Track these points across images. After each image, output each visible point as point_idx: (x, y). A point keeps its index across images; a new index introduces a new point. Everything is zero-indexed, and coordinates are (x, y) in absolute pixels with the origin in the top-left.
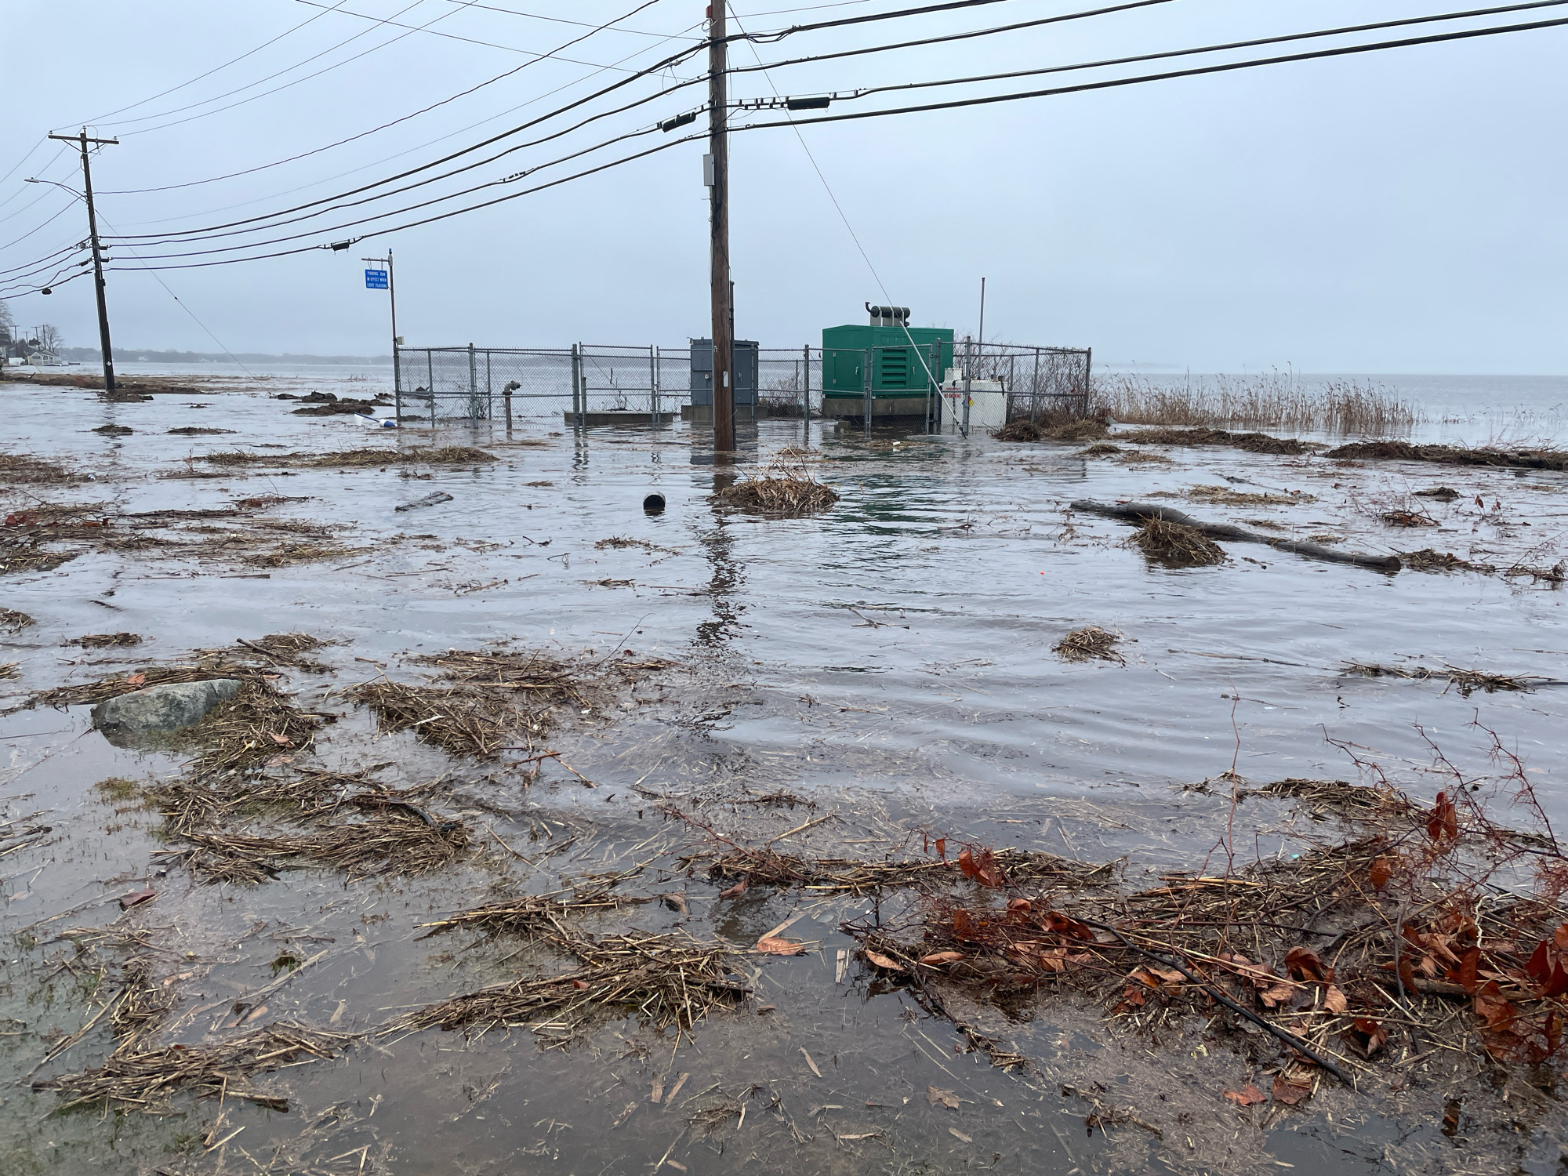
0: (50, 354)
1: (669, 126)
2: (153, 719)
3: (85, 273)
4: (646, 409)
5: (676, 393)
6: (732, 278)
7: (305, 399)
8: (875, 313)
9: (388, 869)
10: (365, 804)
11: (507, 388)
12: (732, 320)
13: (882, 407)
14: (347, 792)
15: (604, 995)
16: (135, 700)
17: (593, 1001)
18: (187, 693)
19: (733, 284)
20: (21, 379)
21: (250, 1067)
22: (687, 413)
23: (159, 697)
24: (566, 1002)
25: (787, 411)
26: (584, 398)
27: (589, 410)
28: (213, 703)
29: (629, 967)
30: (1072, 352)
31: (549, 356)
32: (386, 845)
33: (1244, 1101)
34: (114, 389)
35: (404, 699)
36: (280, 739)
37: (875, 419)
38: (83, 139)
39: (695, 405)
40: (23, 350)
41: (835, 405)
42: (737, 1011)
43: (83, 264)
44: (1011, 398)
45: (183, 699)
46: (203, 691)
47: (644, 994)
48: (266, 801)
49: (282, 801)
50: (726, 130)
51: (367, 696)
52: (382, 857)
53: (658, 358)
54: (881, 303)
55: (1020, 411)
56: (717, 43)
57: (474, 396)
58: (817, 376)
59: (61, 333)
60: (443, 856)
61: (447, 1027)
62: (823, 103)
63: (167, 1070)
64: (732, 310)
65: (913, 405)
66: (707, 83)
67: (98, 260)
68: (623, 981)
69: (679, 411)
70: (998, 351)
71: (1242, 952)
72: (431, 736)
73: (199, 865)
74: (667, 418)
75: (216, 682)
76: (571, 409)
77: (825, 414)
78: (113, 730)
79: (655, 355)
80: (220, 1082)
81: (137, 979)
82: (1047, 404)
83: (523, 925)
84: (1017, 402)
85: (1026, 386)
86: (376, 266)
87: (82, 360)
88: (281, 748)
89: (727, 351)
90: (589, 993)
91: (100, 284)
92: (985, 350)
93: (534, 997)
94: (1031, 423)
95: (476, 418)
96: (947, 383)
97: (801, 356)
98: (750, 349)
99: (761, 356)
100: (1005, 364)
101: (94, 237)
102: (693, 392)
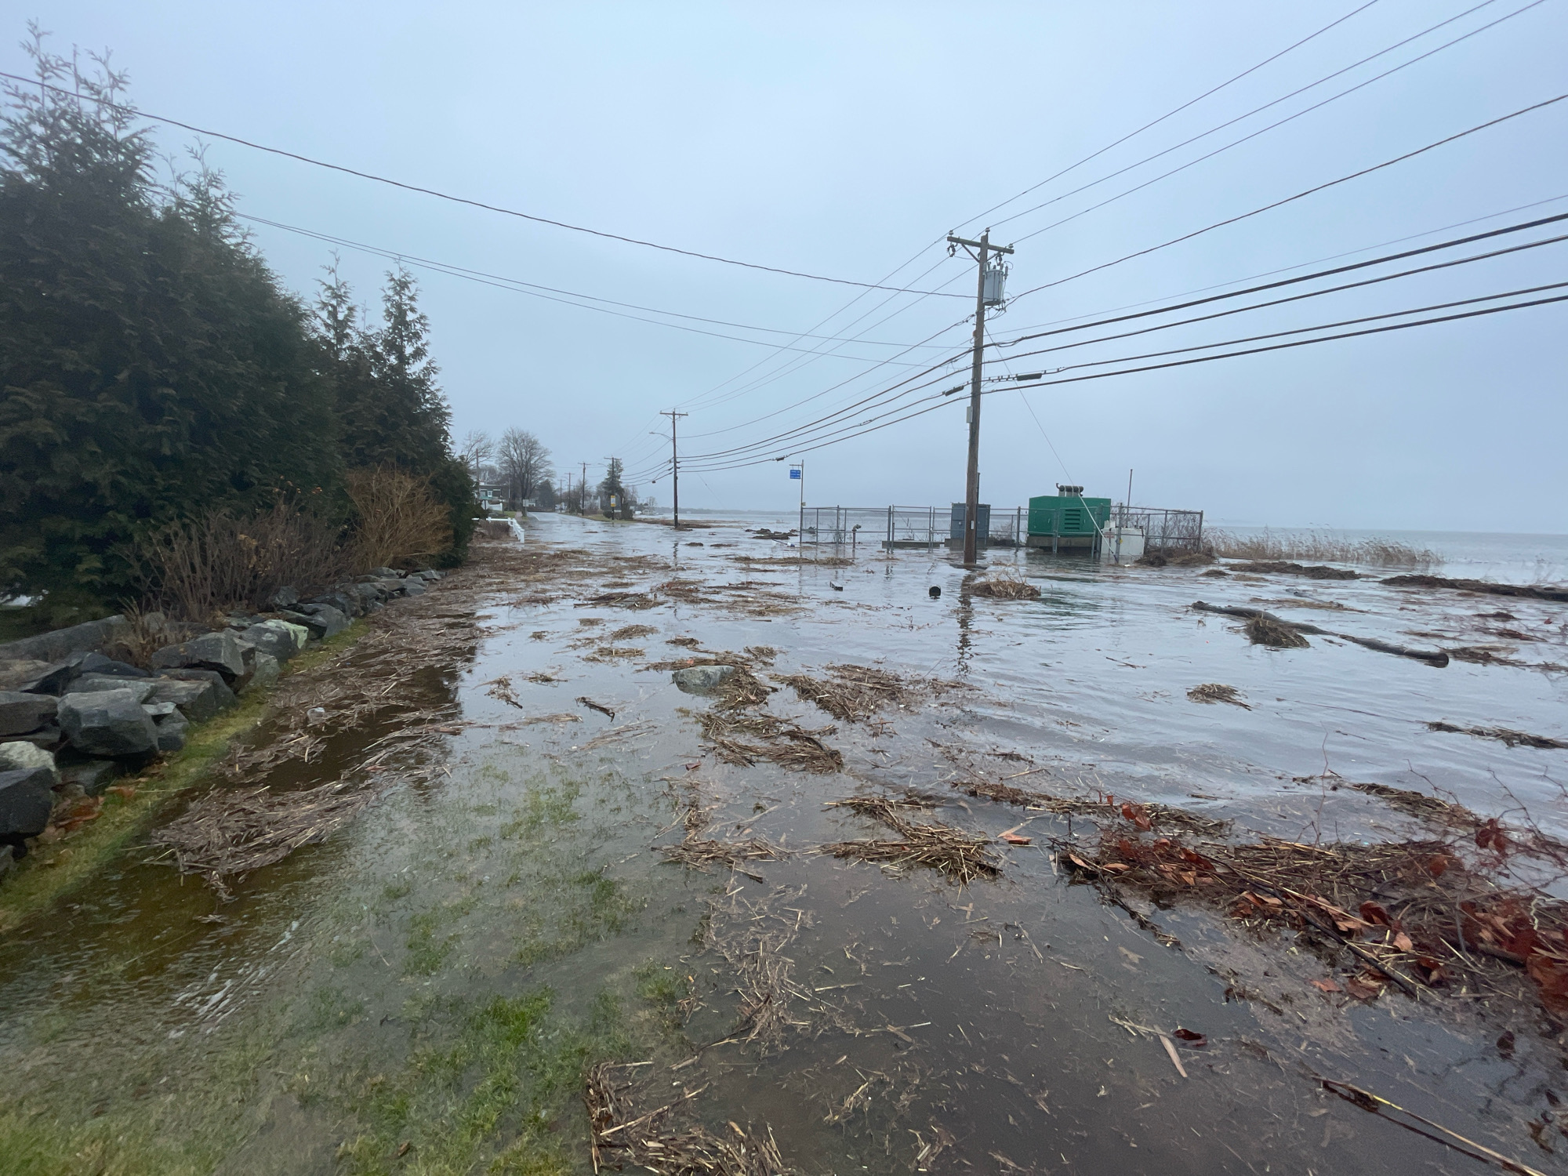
0: (652, 510)
1: (949, 393)
2: (698, 682)
3: (670, 474)
4: (925, 539)
5: (942, 532)
6: (979, 471)
7: (758, 532)
8: (1062, 489)
9: (804, 770)
10: (793, 735)
11: (855, 528)
12: (978, 492)
13: (1064, 542)
14: (784, 728)
15: (918, 857)
16: (691, 672)
17: (913, 859)
18: (712, 671)
19: (979, 474)
20: (640, 521)
21: (745, 858)
22: (947, 543)
23: (700, 672)
24: (898, 856)
25: (1005, 543)
26: (893, 534)
27: (896, 539)
28: (724, 677)
29: (932, 844)
30: (1189, 513)
31: (875, 512)
32: (803, 757)
33: (1325, 989)
34: (678, 525)
35: (810, 685)
36: (753, 698)
37: (1059, 549)
38: (674, 414)
39: (952, 538)
40: (641, 508)
41: (1035, 541)
42: (994, 880)
43: (669, 470)
44: (1148, 539)
45: (710, 673)
46: (719, 671)
47: (940, 860)
48: (747, 727)
49: (754, 728)
50: (980, 393)
51: (792, 682)
52: (802, 762)
53: (934, 513)
54: (1066, 484)
55: (1154, 547)
56: (978, 349)
57: (838, 532)
58: (1024, 524)
60: (831, 768)
61: (836, 857)
62: (1038, 376)
63: (709, 852)
64: (978, 487)
65: (1084, 542)
66: (971, 370)
67: (676, 468)
68: (929, 851)
69: (944, 541)
70: (1140, 511)
71: (1325, 896)
72: (824, 705)
73: (720, 754)
74: (937, 545)
75: (725, 667)
76: (885, 539)
77: (1027, 545)
78: (682, 685)
79: (932, 511)
80: (732, 862)
81: (694, 805)
82: (1170, 543)
83: (873, 811)
84: (1152, 542)
85: (1158, 532)
86: (796, 468)
88: (753, 702)
89: (974, 510)
90: (910, 854)
91: (676, 478)
92: (1131, 511)
93: (881, 850)
94: (1161, 554)
95: (838, 543)
96: (1106, 529)
97: (1016, 513)
98: (986, 508)
99: (991, 512)
100: (1144, 519)
101: (675, 458)
102: (952, 531)
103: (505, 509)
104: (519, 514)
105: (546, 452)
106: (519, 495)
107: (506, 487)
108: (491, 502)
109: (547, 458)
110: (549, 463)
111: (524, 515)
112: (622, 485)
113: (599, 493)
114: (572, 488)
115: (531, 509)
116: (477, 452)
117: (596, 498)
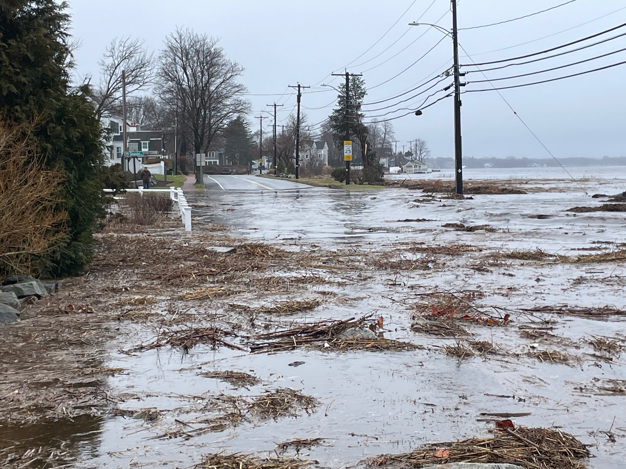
3: (447, 96)
20: (396, 184)
43: (446, 89)
87: (441, 168)
101: (456, 66)
103: (168, 172)
104: (191, 179)
105: (234, 70)
106: (192, 146)
107: (172, 134)
108: (147, 160)
109: (237, 80)
110: (240, 88)
111: (199, 181)
113: (325, 137)
114: (279, 130)
115: (212, 170)
116: (123, 76)
117: (320, 146)
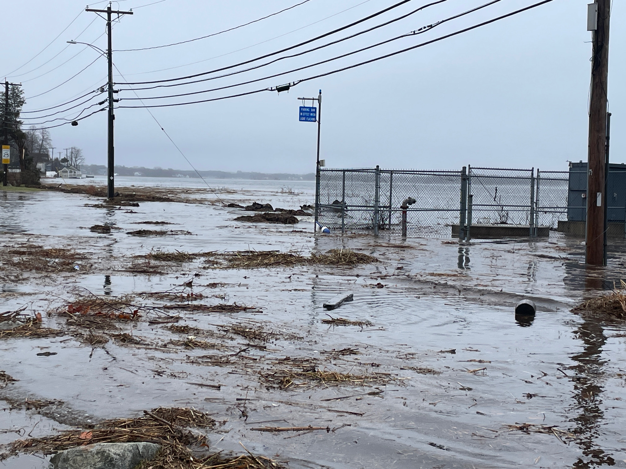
0: (75, 170)
3: (102, 110)
5: (553, 210)
6: (609, 110)
7: (248, 208)
11: (405, 203)
12: (608, 146)
16: (81, 453)
18: (118, 452)
19: (610, 115)
20: (53, 188)
23: (98, 453)
26: (470, 213)
27: (474, 222)
28: (136, 462)
34: (113, 197)
38: (109, 11)
39: (571, 221)
43: (101, 104)
45: (115, 456)
46: (130, 451)
53: (538, 178)
57: (377, 209)
59: (83, 154)
64: (608, 138)
67: (112, 100)
69: (556, 226)
74: (544, 231)
75: (141, 444)
76: (457, 222)
79: (535, 175)
87: (95, 174)
89: (602, 174)
91: (111, 118)
95: (378, 228)
101: (110, 83)
102: (570, 209)
112: (24, 128)
